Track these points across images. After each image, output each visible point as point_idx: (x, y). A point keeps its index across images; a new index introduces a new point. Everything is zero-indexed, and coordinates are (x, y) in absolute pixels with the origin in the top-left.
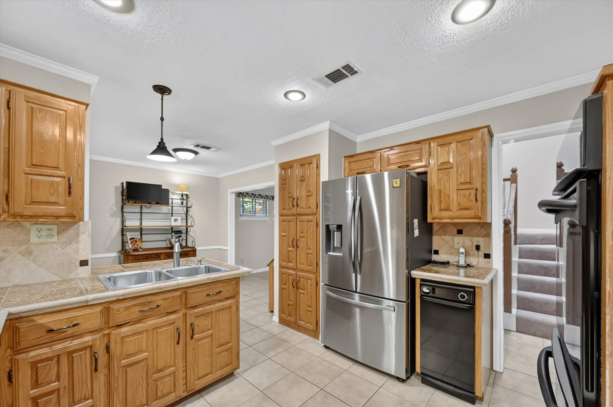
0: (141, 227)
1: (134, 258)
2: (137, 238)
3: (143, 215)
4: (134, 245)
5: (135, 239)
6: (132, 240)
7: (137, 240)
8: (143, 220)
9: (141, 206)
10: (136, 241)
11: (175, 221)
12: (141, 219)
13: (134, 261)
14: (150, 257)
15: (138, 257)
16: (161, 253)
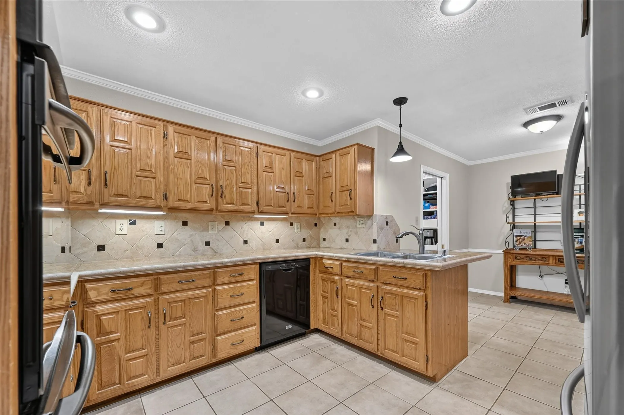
0: (535, 223)
1: (514, 257)
2: (526, 236)
3: (537, 209)
4: (520, 243)
5: (522, 237)
6: (519, 238)
7: (526, 237)
8: (536, 216)
9: (535, 200)
10: (524, 239)
11: (579, 215)
12: (535, 215)
13: (514, 260)
14: (534, 259)
15: (520, 256)
16: (549, 256)
